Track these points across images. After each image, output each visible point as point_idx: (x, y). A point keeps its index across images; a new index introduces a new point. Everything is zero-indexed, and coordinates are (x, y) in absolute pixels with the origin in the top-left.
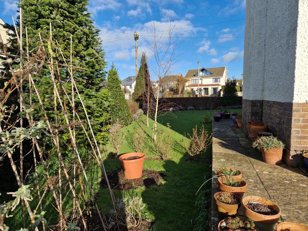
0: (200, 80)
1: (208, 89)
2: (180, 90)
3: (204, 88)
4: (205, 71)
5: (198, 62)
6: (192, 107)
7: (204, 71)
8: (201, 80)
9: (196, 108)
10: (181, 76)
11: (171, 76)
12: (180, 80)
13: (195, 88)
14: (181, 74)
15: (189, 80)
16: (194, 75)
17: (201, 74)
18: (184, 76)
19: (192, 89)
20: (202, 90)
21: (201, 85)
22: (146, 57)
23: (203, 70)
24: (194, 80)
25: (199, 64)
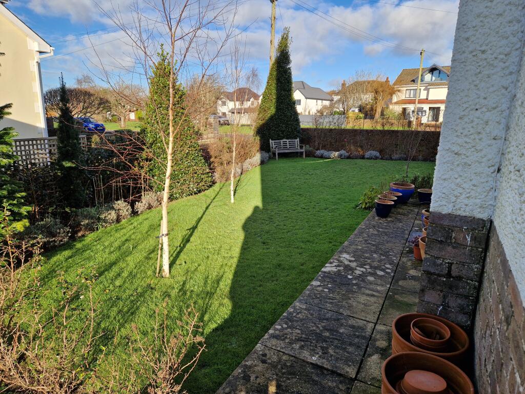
0: (424, 90)
1: (438, 109)
2: (379, 110)
3: (430, 108)
4: (438, 71)
5: (421, 53)
6: (375, 153)
7: (435, 72)
8: (426, 92)
9: (385, 155)
10: (387, 81)
11: (364, 82)
12: (380, 89)
13: (411, 107)
14: (387, 78)
15: (399, 91)
16: (413, 81)
17: (428, 77)
18: (392, 81)
19: (404, 109)
20: (425, 111)
21: (426, 101)
22: (290, 38)
23: (433, 70)
24: (411, 90)
25: (423, 57)
